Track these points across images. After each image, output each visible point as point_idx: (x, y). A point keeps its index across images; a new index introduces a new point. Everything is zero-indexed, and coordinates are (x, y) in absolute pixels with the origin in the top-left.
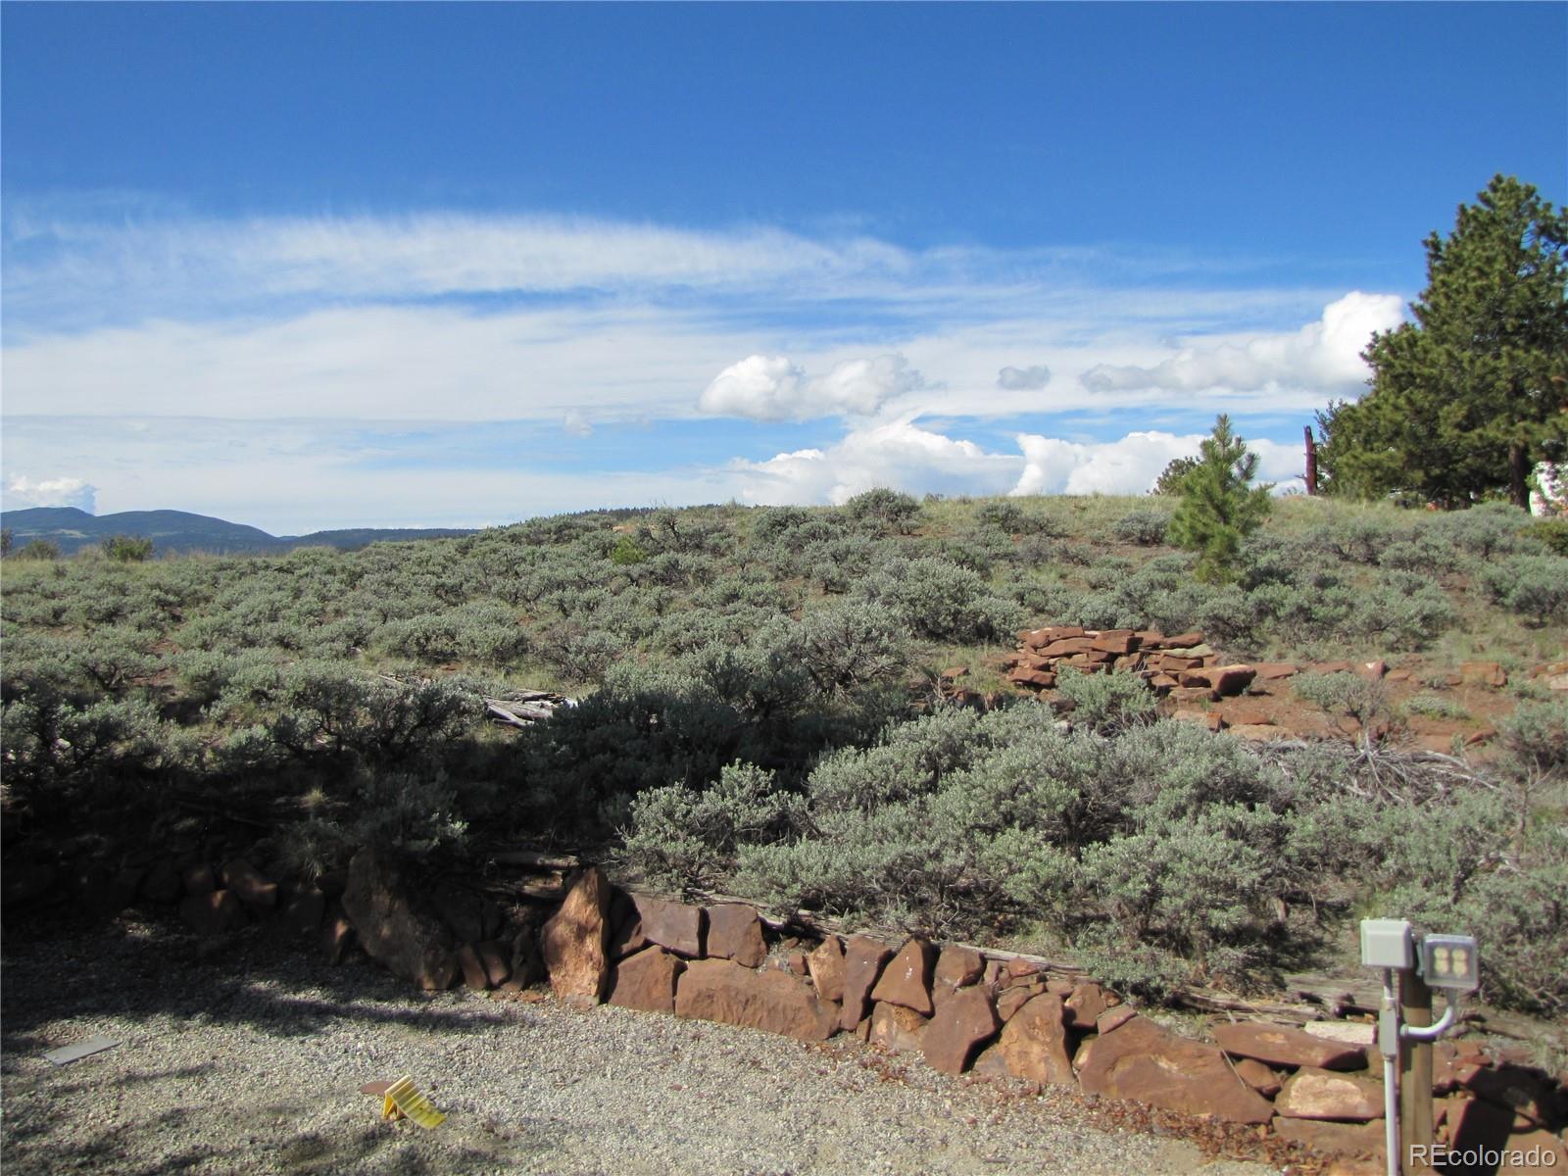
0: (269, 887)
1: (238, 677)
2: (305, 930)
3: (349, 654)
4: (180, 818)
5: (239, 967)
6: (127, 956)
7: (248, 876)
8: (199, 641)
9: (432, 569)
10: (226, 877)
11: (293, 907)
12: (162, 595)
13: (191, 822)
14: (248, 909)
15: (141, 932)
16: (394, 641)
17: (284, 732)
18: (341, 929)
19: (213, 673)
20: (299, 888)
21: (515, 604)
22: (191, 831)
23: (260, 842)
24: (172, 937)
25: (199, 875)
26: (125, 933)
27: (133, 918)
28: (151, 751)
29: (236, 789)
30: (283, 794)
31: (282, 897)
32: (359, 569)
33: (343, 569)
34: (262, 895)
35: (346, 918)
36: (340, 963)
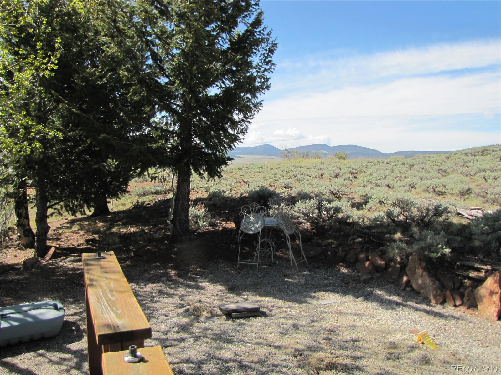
0: (383, 262)
1: (375, 196)
2: (393, 277)
3: (409, 191)
4: (357, 238)
5: (372, 286)
6: (340, 277)
7: (377, 258)
8: (363, 185)
9: (437, 164)
10: (370, 258)
11: (390, 269)
12: (352, 170)
13: (360, 239)
14: (376, 268)
15: (344, 270)
16: (425, 187)
17: (389, 215)
18: (405, 279)
19: (367, 195)
20: (392, 264)
21: (467, 176)
22: (360, 242)
23: (381, 248)
24: (353, 273)
25: (362, 256)
26: (340, 270)
27: (342, 266)
28: (349, 217)
29: (374, 231)
30: (388, 234)
31: (387, 266)
32: (412, 164)
33: (407, 163)
34: (381, 264)
35: (407, 275)
36: (404, 289)
